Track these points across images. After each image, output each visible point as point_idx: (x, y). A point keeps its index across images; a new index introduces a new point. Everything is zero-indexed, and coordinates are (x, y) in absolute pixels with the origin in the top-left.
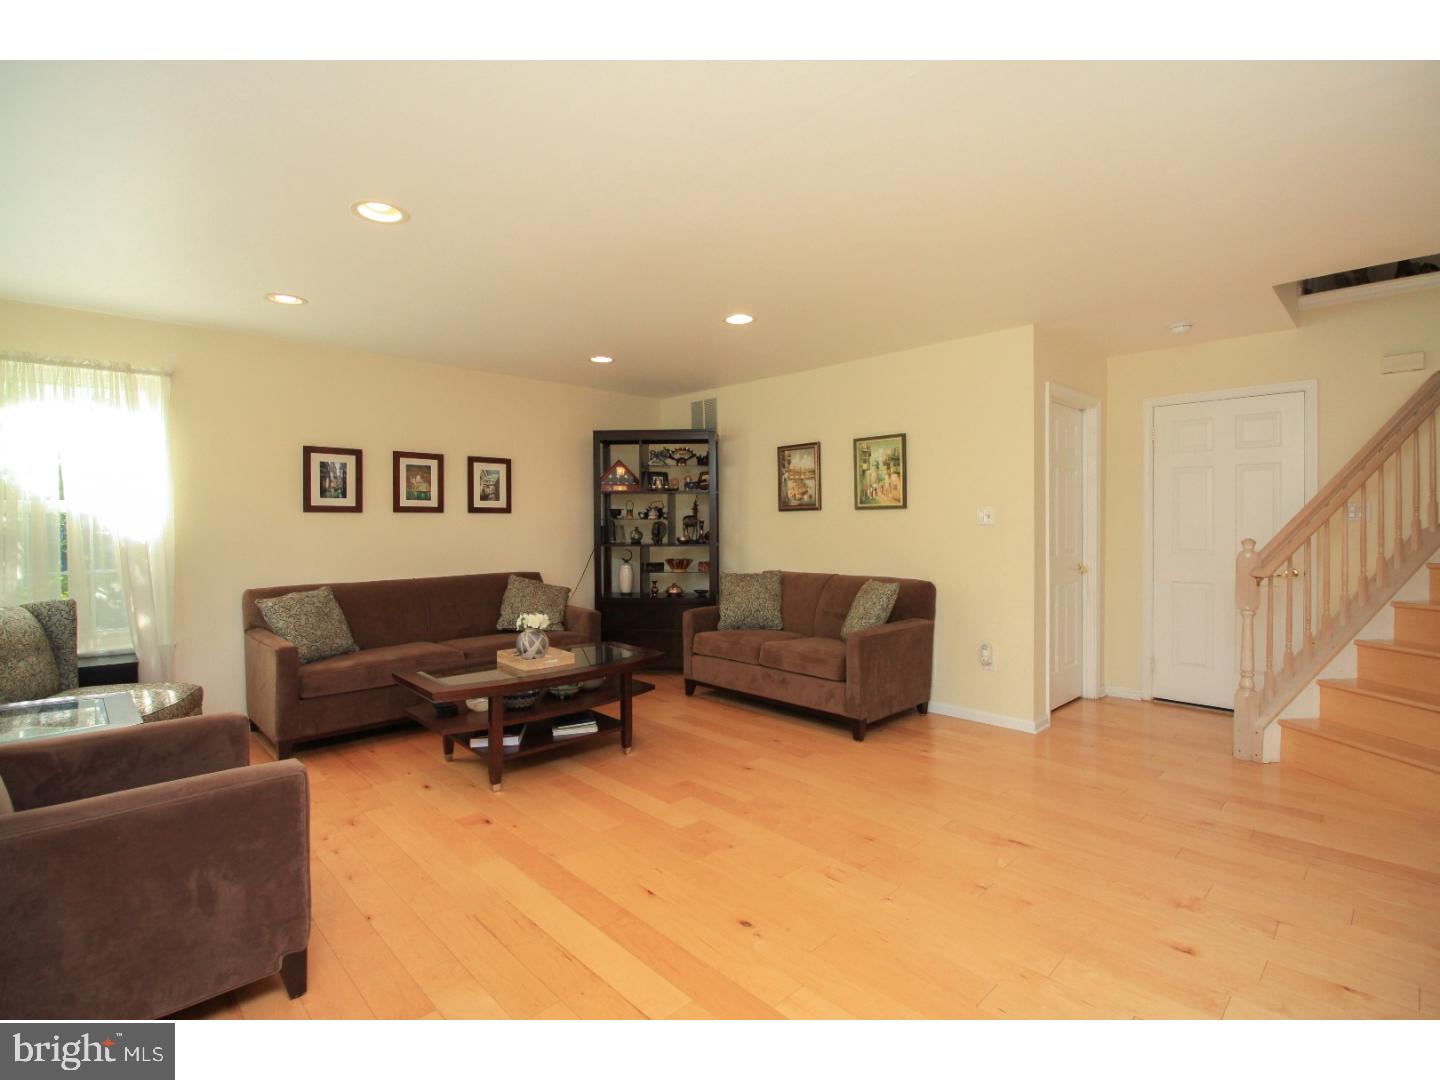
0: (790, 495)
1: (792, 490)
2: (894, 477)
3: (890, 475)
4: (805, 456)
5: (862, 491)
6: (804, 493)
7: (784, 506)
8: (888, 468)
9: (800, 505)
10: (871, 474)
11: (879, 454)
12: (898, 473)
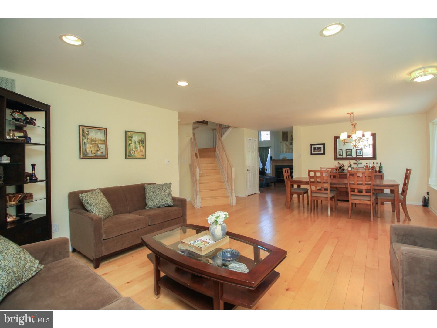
0: (88, 151)
1: (89, 148)
2: (141, 147)
3: (140, 147)
4: (99, 133)
5: (129, 151)
6: (97, 151)
7: (84, 156)
8: (140, 144)
9: (95, 156)
10: (133, 145)
11: (136, 138)
12: (143, 146)
